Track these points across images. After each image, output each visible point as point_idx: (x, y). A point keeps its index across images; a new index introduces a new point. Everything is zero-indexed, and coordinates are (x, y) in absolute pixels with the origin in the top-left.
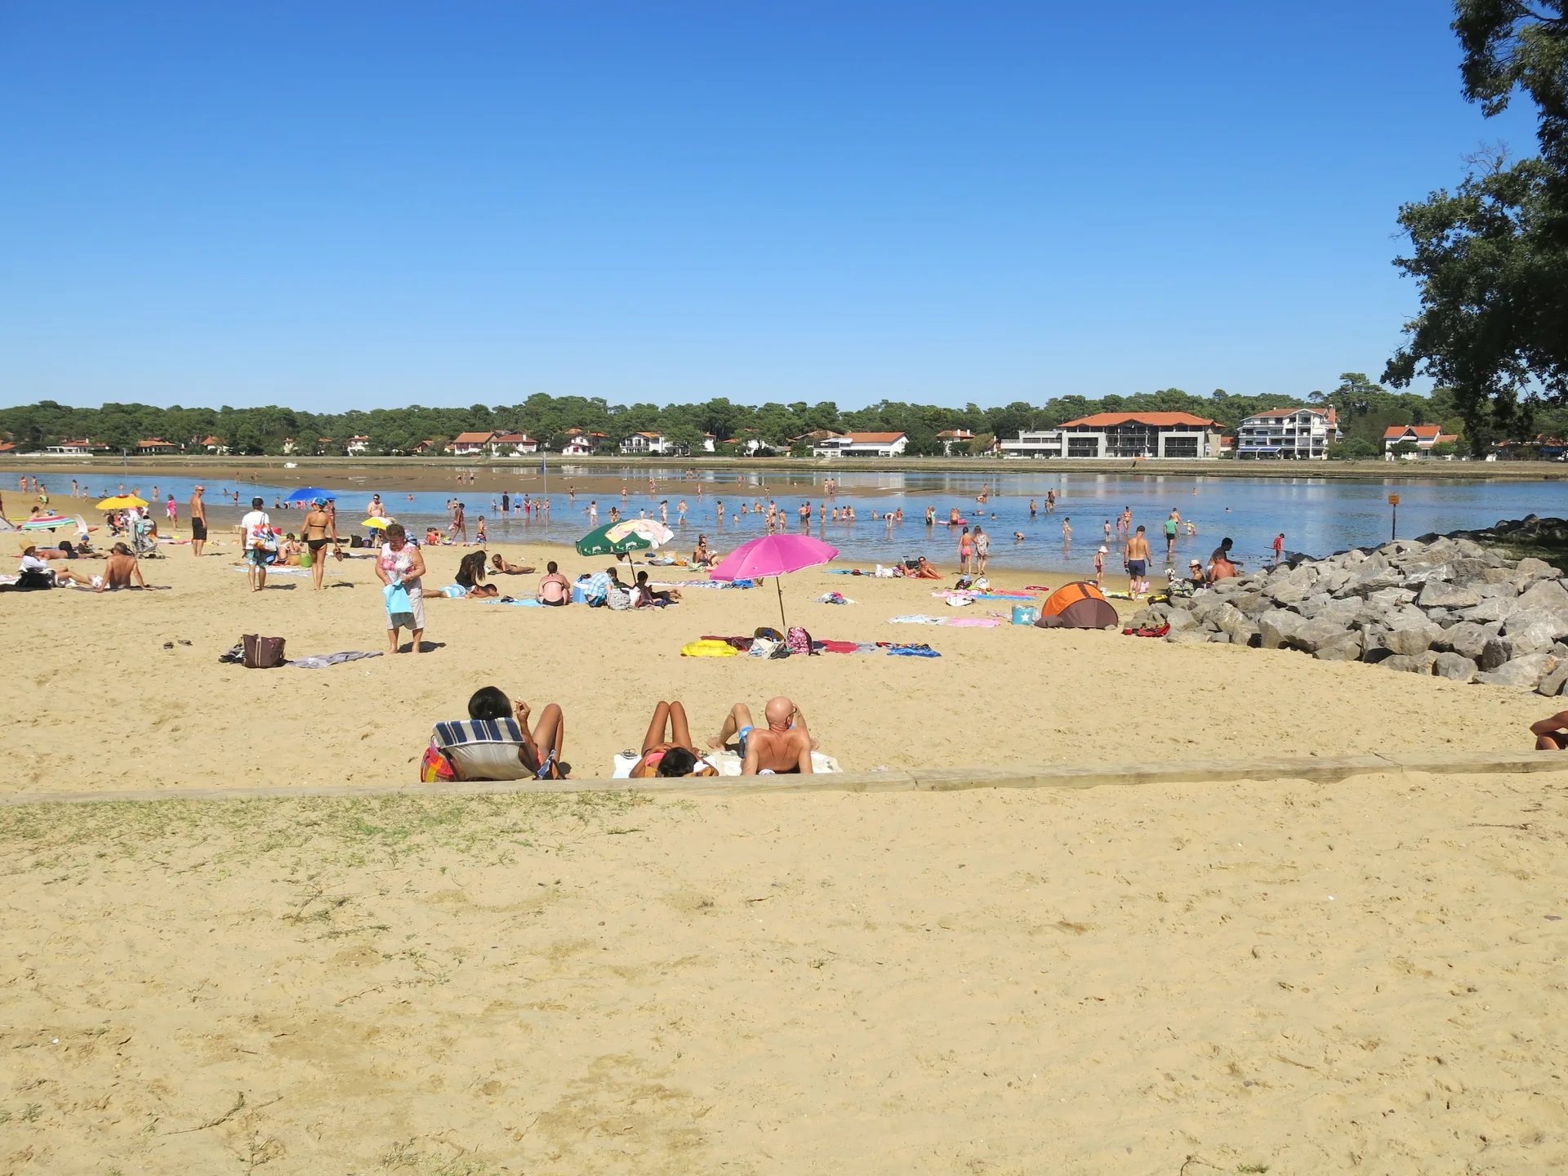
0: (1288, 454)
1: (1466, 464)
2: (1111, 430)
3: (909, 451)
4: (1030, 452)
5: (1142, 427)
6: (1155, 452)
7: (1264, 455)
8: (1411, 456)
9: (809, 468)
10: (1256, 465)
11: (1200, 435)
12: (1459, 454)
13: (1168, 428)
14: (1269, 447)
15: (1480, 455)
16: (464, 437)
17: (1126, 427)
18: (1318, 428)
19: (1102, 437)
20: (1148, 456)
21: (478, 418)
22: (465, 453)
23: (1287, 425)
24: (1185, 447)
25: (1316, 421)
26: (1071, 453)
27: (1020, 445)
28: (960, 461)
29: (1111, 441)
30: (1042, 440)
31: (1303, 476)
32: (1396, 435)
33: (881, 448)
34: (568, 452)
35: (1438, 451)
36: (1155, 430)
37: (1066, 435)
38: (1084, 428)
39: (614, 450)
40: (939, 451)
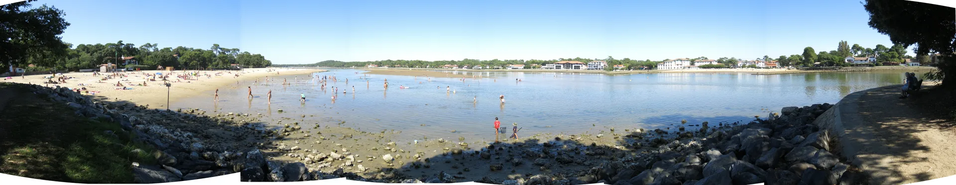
0: (597, 69)
1: (627, 71)
2: (564, 64)
3: (525, 68)
4: (548, 68)
5: (570, 64)
6: (572, 68)
7: (592, 69)
8: (618, 70)
9: (506, 71)
10: (591, 71)
11: (581, 65)
12: (627, 69)
13: (575, 64)
14: (593, 68)
15: (630, 70)
16: (446, 65)
17: (566, 64)
18: (602, 65)
19: (562, 65)
20: (570, 69)
21: (452, 63)
22: (445, 70)
23: (596, 64)
24: (578, 68)
25: (601, 63)
26: (556, 68)
27: (546, 67)
28: (534, 70)
29: (564, 66)
30: (551, 65)
31: (599, 73)
32: (615, 66)
33: (519, 67)
34: (463, 68)
35: (622, 69)
36: (572, 64)
37: (555, 65)
38: (558, 64)
39: (471, 68)
40: (530, 68)
